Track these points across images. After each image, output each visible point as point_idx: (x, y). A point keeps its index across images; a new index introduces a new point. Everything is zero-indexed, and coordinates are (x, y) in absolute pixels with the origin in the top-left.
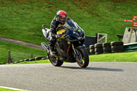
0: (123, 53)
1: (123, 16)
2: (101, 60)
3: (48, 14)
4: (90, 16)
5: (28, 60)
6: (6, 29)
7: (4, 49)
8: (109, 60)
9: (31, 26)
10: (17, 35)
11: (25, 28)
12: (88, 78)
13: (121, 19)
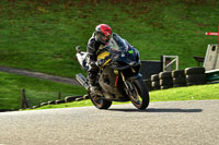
0: (205, 86)
1: (202, 27)
2: (169, 99)
3: (83, 28)
4: (149, 28)
5: (53, 103)
6: (17, 55)
7: (16, 87)
8: (183, 98)
9: (56, 49)
10: (35, 63)
11: (46, 52)
12: (151, 127)
13: (199, 32)
